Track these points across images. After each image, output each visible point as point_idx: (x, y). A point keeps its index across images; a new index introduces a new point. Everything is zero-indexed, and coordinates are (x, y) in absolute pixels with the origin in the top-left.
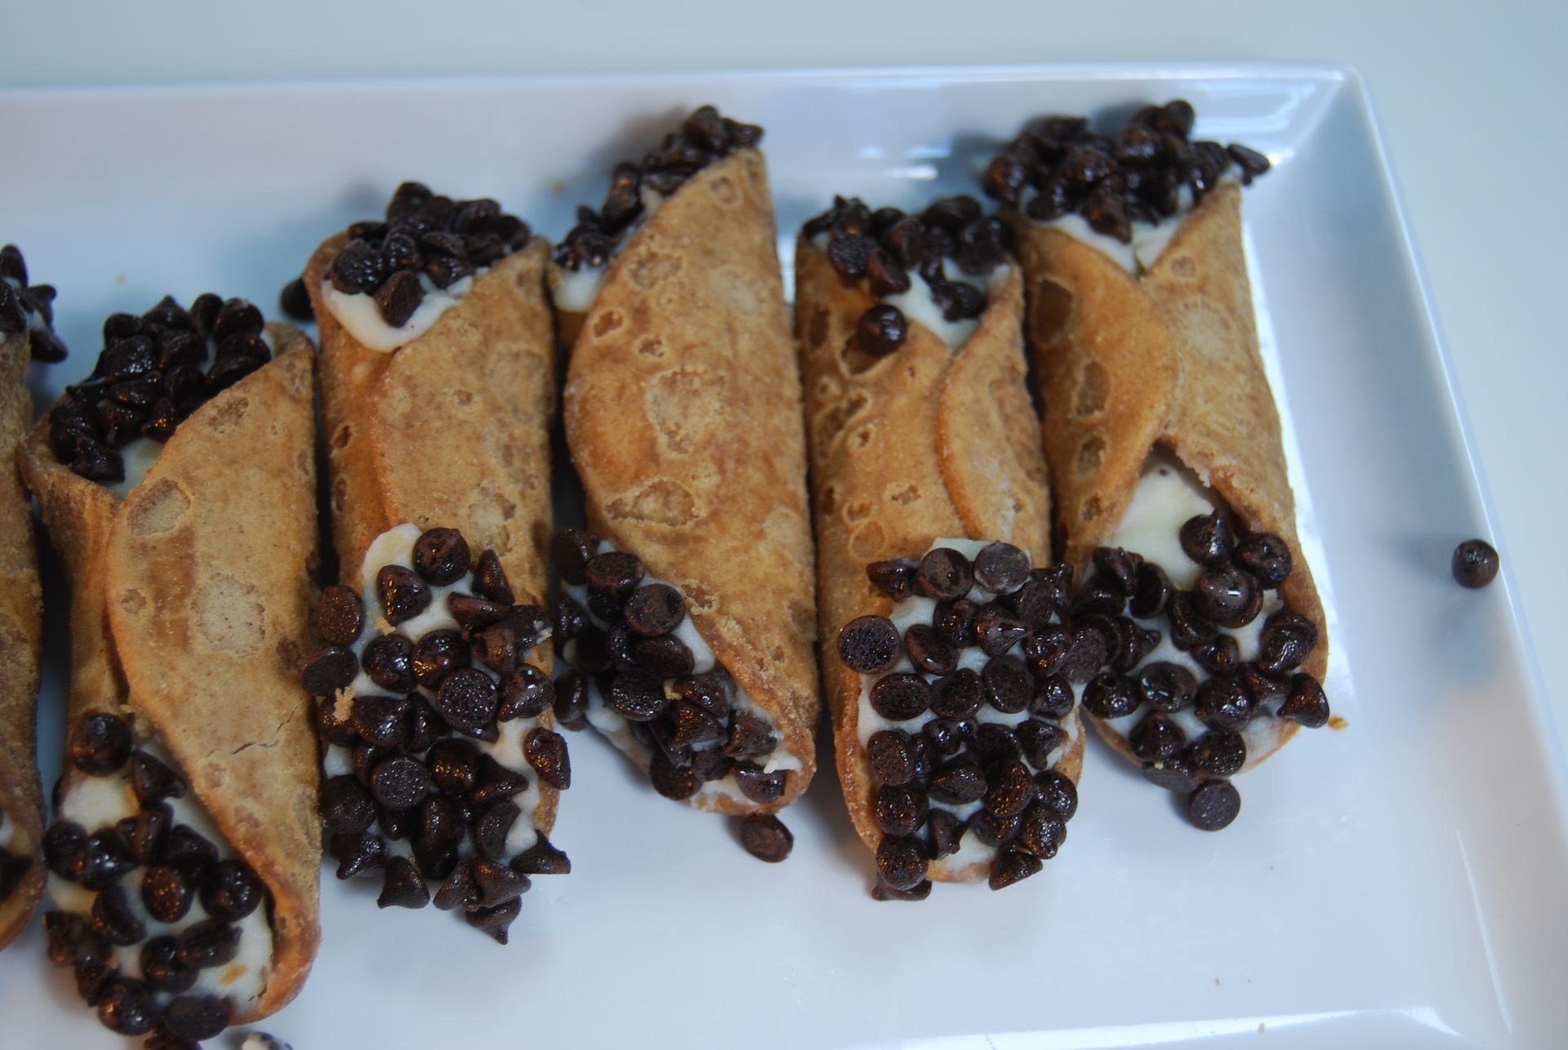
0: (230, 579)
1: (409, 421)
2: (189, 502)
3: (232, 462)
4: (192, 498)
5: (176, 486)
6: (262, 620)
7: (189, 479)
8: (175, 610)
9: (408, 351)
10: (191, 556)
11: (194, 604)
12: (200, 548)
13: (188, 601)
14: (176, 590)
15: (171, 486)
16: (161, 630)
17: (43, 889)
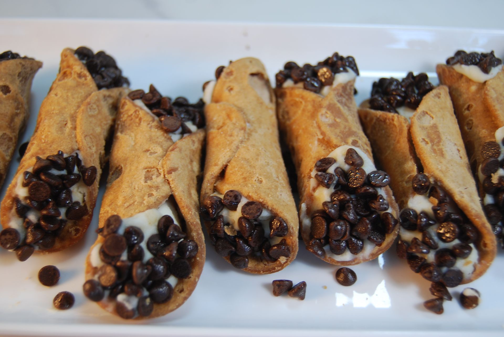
0: (450, 140)
1: (497, 99)
2: (433, 118)
3: (441, 108)
4: (434, 116)
5: (427, 113)
6: (460, 154)
7: (431, 111)
8: (438, 146)
9: (491, 81)
10: (438, 132)
11: (443, 145)
12: (441, 130)
13: (441, 144)
14: (436, 141)
15: (425, 113)
16: (434, 151)
17: (399, 232)
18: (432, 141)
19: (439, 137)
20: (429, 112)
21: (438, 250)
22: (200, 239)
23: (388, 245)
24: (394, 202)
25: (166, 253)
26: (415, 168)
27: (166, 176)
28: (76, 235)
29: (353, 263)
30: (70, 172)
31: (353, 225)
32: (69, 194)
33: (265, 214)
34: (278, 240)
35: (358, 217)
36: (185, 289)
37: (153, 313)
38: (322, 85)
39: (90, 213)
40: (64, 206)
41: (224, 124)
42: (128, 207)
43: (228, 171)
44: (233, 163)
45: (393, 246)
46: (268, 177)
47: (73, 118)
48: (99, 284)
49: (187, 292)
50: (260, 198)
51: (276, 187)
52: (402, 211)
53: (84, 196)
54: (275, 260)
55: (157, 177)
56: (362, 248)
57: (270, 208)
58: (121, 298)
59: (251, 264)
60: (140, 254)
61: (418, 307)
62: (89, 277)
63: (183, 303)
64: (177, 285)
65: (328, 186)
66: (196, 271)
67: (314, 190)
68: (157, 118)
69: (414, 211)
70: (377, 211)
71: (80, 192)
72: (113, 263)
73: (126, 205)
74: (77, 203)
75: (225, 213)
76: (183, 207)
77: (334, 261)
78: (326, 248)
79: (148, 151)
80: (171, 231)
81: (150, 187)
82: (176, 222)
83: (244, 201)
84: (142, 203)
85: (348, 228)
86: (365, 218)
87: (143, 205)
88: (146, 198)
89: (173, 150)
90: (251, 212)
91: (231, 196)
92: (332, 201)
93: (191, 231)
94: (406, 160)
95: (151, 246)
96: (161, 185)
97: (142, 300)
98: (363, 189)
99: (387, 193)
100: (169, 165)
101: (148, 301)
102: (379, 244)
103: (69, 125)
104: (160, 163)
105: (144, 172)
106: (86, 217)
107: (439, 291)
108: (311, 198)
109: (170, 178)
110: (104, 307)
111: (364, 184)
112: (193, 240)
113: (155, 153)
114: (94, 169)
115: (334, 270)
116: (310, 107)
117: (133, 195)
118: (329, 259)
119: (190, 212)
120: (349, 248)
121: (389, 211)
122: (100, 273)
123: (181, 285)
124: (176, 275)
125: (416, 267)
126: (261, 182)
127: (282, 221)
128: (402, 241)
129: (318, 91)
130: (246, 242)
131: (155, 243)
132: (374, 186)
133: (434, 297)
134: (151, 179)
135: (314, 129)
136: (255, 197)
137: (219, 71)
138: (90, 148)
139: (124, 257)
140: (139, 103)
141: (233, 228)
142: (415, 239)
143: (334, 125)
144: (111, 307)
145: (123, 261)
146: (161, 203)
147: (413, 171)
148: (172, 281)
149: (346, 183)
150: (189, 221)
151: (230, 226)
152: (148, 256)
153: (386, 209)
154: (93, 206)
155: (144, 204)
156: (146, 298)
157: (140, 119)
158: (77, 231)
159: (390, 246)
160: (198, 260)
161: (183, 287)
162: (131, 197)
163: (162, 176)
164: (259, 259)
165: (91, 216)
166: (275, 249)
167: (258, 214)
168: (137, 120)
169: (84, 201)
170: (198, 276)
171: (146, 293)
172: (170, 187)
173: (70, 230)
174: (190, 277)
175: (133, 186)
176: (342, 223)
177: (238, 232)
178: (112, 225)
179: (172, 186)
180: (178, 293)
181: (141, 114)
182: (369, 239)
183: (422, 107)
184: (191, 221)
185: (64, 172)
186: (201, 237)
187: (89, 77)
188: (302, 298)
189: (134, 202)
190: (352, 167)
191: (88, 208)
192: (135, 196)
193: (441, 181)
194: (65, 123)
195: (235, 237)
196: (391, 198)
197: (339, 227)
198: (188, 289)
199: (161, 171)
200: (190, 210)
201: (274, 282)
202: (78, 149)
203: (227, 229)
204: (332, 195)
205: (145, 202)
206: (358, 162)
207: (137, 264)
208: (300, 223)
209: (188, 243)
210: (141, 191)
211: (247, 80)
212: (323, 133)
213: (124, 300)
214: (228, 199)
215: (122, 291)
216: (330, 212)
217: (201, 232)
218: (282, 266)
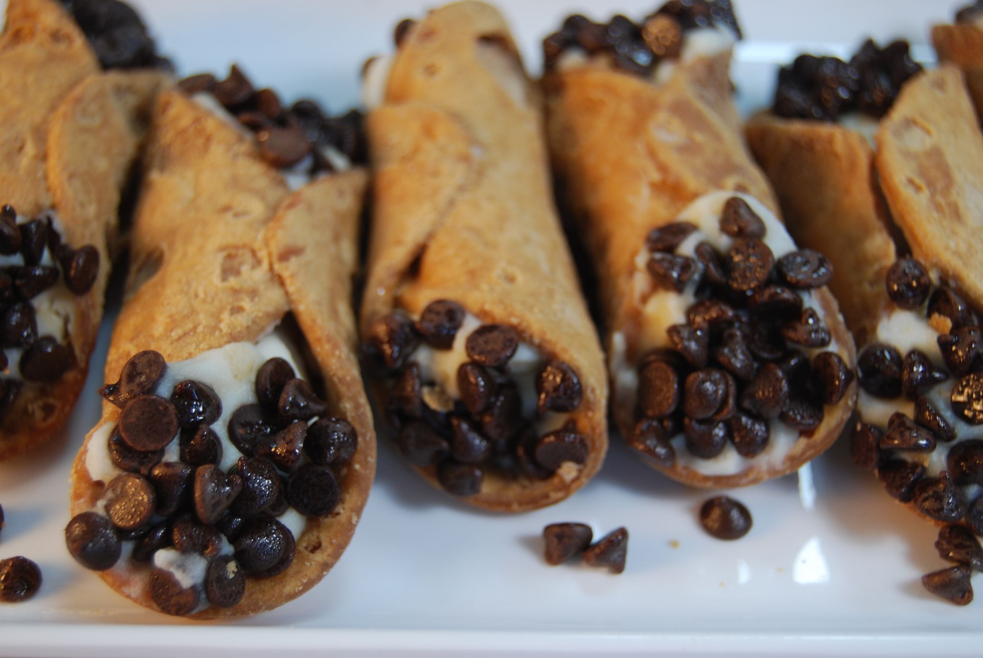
2: (929, 133)
3: (950, 113)
4: (932, 129)
5: (915, 122)
7: (923, 117)
8: (946, 196)
10: (945, 164)
11: (958, 194)
12: (951, 160)
13: (953, 191)
14: (941, 184)
15: (910, 123)
16: (938, 208)
17: (856, 403)
18: (930, 184)
19: (947, 175)
20: (919, 120)
21: (954, 442)
22: (361, 417)
23: (829, 434)
24: (842, 327)
25: (279, 449)
26: (892, 248)
27: (277, 267)
28: (45, 419)
29: (744, 481)
30: (32, 259)
31: (742, 383)
32: (30, 315)
33: (524, 355)
34: (558, 421)
35: (755, 365)
36: (324, 544)
37: (243, 601)
38: (656, 60)
39: (82, 364)
40: (17, 344)
41: (416, 150)
42: (180, 338)
43: (431, 258)
44: (442, 238)
45: (841, 437)
46: (530, 268)
47: (40, 134)
48: (107, 523)
49: (330, 550)
50: (511, 314)
51: (551, 294)
52: (862, 351)
53: (66, 321)
54: (548, 473)
55: (253, 267)
56: (764, 443)
57: (537, 340)
58: (162, 558)
59: (488, 488)
60: (212, 451)
61: (908, 589)
62: (82, 507)
63: (319, 578)
64: (304, 534)
65: (678, 287)
66: (351, 498)
67: (645, 299)
68: (249, 137)
69: (894, 352)
70: (802, 348)
71: (57, 313)
72: (144, 471)
73: (174, 335)
74: (50, 339)
75: (423, 356)
76: (319, 340)
77: (695, 475)
78: (678, 442)
79: (226, 209)
80: (288, 396)
81: (236, 292)
82: (298, 375)
83: (470, 325)
84: (215, 328)
85: (732, 390)
86: (772, 366)
87: (217, 333)
88: (225, 316)
89: (292, 205)
90: (489, 348)
91: (438, 313)
92: (690, 323)
93: (339, 398)
94: (866, 231)
95: (240, 431)
96: (262, 288)
97: (216, 565)
98: (767, 293)
99: (826, 306)
100: (282, 238)
101: (232, 567)
102: (807, 432)
103: (30, 149)
104: (260, 236)
105: (220, 258)
106: (70, 376)
107: (958, 547)
108: (637, 319)
109: (285, 270)
110: (119, 585)
111: (768, 283)
112: (343, 419)
113: (244, 213)
114: (91, 254)
115: (696, 501)
116: (627, 111)
117: (193, 312)
118: (684, 473)
119: (337, 353)
120: (733, 443)
121: (833, 348)
122: (110, 495)
123: (315, 533)
124: (301, 509)
125: (901, 486)
126: (511, 279)
127: (568, 373)
128: (864, 425)
129: (646, 73)
130: (478, 428)
131: (250, 425)
132: (796, 287)
133: (947, 565)
134: (237, 273)
135: (638, 159)
136: (499, 313)
137: (402, 31)
138: (82, 205)
139: (172, 454)
140: (205, 101)
141: (443, 392)
142: (899, 416)
143: (688, 149)
144: (137, 585)
145: (168, 465)
146: (262, 329)
147: (886, 255)
148: (292, 521)
149: (724, 280)
150: (334, 375)
151: (437, 389)
152: (231, 455)
153: (824, 343)
154: (90, 347)
155: (221, 331)
156: (226, 559)
157: (208, 139)
158: (48, 410)
159: (835, 436)
160: (356, 471)
161: (318, 537)
162: (186, 317)
163: (265, 265)
164: (509, 475)
165: (85, 373)
166: (551, 443)
167: (508, 353)
168: (200, 142)
169: (66, 334)
170: (358, 511)
171: (227, 549)
172: (287, 293)
173: (30, 408)
174: (338, 514)
175: (192, 293)
176: (717, 376)
177: (458, 403)
178: (140, 374)
179: (291, 289)
180: (306, 553)
181: (210, 125)
182: (784, 418)
183: (902, 109)
184: (340, 373)
185: (17, 260)
186: (364, 414)
187: (79, 41)
188: (618, 567)
189: (195, 328)
190: (740, 241)
191: (78, 352)
192: (198, 313)
193: (957, 278)
194: (18, 145)
195: (449, 415)
196: (834, 318)
197: (708, 386)
198: (331, 543)
199: (263, 254)
200: (335, 346)
201: (549, 529)
202: (53, 207)
203: (430, 393)
204: (690, 312)
205: (223, 326)
206: (752, 227)
207: (205, 471)
208: (611, 382)
209: (332, 425)
210: (213, 300)
211: (471, 52)
212: (663, 168)
213: (171, 563)
214: (431, 321)
215: (167, 543)
216: (686, 349)
217: (363, 400)
218: (566, 489)
